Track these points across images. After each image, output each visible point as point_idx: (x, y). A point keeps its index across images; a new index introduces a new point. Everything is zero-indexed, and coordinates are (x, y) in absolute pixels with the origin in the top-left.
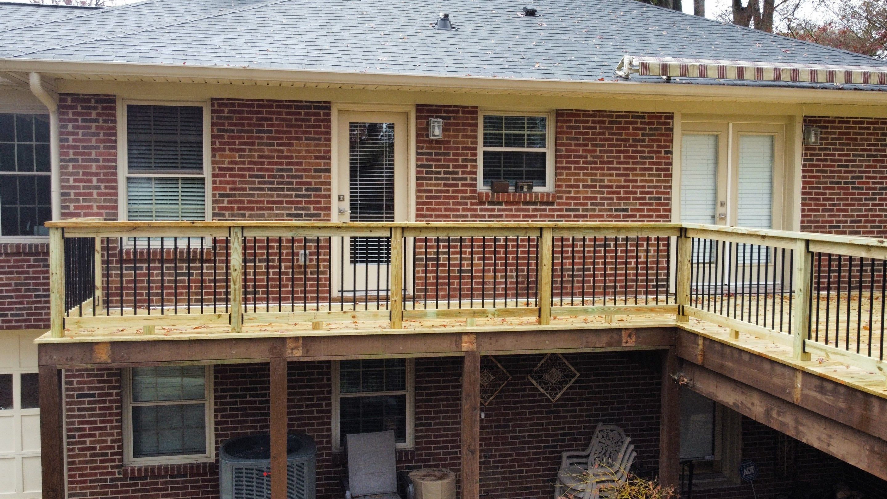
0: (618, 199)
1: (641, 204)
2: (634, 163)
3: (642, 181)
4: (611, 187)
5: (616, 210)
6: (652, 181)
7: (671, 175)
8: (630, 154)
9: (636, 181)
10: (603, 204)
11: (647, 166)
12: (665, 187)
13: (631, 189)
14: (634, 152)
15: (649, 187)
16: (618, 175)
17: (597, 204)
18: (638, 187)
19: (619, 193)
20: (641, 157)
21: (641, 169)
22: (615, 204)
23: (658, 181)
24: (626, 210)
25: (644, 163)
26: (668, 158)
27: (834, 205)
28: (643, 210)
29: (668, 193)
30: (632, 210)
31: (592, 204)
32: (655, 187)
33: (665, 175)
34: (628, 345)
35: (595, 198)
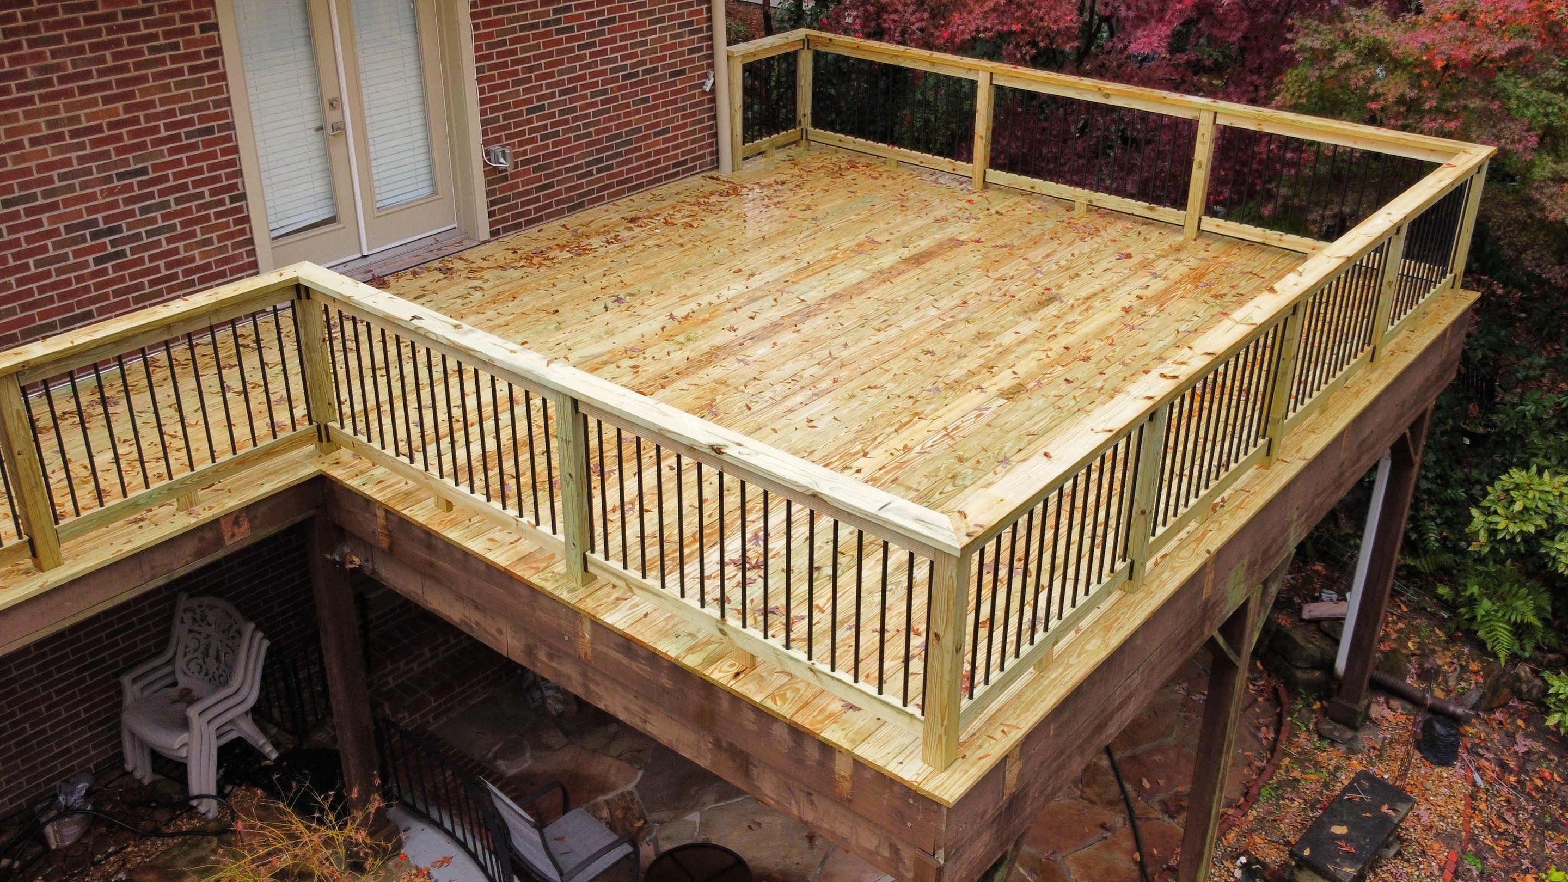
0: (119, 151)
1: (172, 152)
2: (138, 66)
3: (163, 102)
4: (99, 129)
5: (121, 176)
6: (186, 97)
7: (223, 77)
8: (126, 47)
9: (151, 104)
10: (89, 171)
11: (169, 66)
12: (217, 104)
13: (143, 125)
14: (132, 41)
15: (182, 111)
16: (107, 100)
17: (75, 175)
18: (158, 116)
19: (119, 138)
20: (152, 50)
21: (157, 77)
22: (115, 165)
23: (198, 95)
24: (143, 171)
25: (162, 62)
26: (211, 40)
27: (531, 69)
28: (179, 163)
29: (224, 115)
30: (156, 168)
31: (62, 177)
32: (196, 108)
33: (212, 79)
34: (236, 539)
35: (68, 162)
